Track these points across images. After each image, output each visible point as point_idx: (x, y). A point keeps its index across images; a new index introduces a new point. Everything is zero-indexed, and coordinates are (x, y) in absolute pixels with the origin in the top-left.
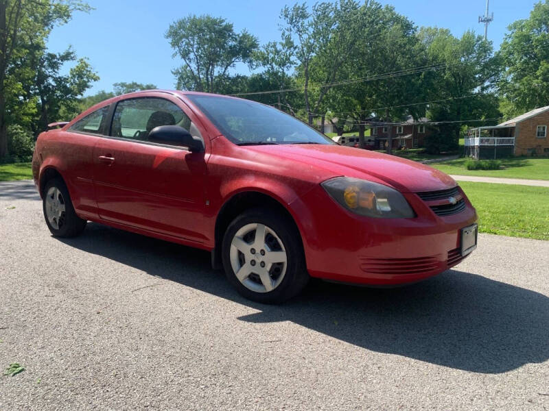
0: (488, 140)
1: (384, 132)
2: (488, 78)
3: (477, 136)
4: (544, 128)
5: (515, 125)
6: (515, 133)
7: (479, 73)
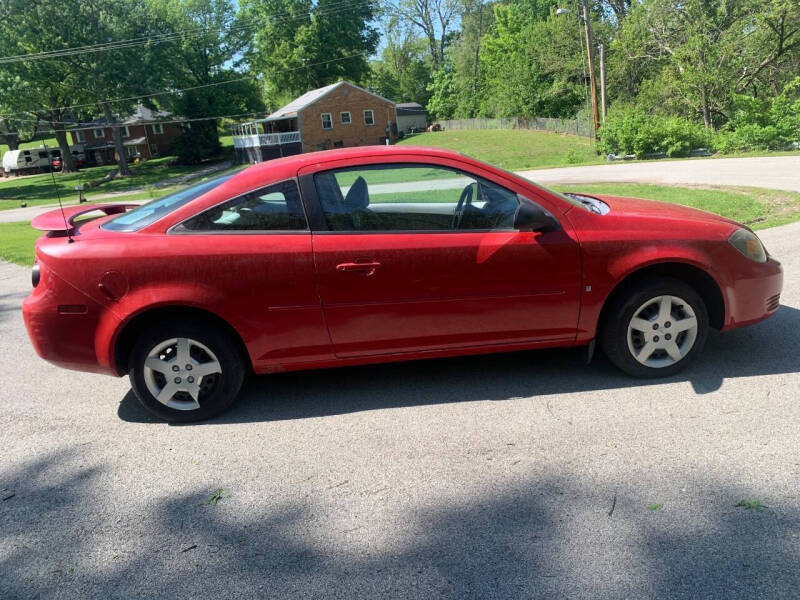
0: (269, 138)
1: (96, 136)
2: (238, 49)
3: (254, 133)
4: (329, 116)
5: (295, 115)
6: (299, 126)
7: (223, 41)
